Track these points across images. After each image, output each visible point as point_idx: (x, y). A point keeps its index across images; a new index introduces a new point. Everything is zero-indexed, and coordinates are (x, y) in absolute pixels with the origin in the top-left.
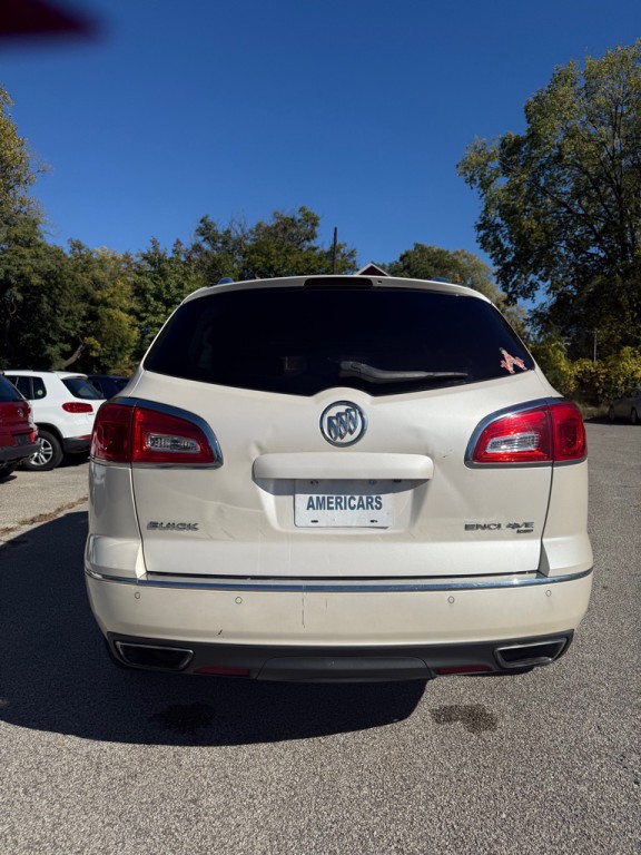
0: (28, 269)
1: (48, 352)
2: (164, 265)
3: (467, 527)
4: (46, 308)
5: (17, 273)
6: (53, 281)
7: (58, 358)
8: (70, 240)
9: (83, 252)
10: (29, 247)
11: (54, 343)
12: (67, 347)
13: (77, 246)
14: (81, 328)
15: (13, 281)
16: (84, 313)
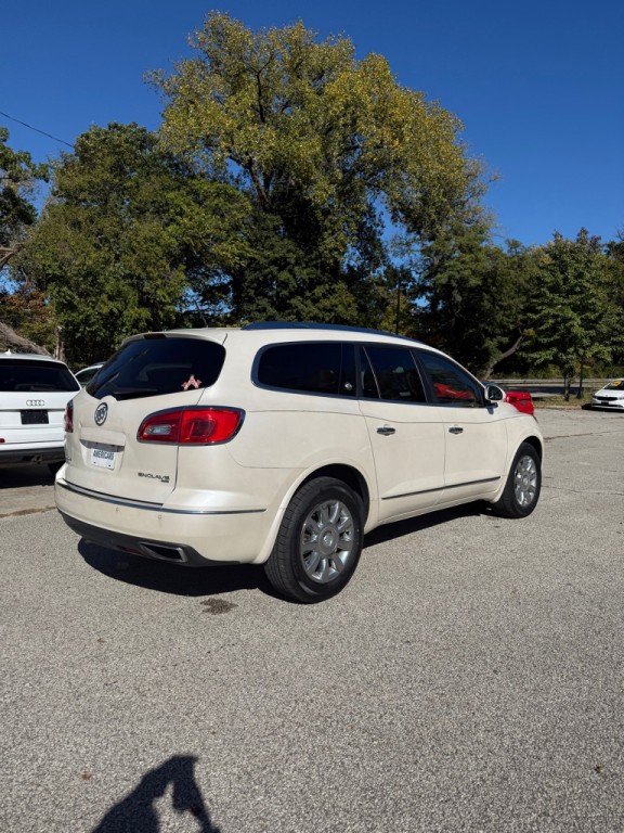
0: (466, 273)
1: (486, 345)
2: (566, 258)
3: (140, 474)
4: (487, 304)
5: (458, 276)
6: (491, 280)
7: (495, 350)
8: (508, 241)
9: (518, 250)
10: (471, 252)
11: (492, 336)
12: (505, 340)
13: (515, 245)
14: (521, 321)
15: (454, 285)
16: (522, 307)
